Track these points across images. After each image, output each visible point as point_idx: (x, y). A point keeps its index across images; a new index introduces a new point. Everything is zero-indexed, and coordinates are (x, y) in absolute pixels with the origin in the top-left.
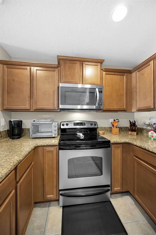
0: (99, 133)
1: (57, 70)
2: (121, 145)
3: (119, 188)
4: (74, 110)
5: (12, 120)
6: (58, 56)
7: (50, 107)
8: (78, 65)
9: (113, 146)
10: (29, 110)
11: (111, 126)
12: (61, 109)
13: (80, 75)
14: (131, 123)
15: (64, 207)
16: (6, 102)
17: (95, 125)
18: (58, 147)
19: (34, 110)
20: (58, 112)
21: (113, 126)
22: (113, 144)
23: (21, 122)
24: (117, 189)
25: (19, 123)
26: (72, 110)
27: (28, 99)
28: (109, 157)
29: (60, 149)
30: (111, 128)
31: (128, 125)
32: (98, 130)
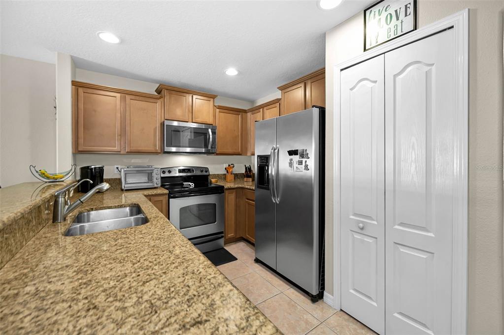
0: (211, 181)
1: (159, 102)
2: (235, 190)
3: (233, 234)
7: (151, 149)
9: (226, 192)
10: (119, 152)
11: (225, 172)
13: (189, 111)
14: (246, 168)
16: (81, 141)
17: (206, 172)
18: (167, 196)
19: (127, 152)
21: (228, 172)
22: (227, 189)
24: (231, 235)
28: (222, 202)
29: (170, 197)
30: (225, 175)
31: (243, 171)
32: (210, 178)
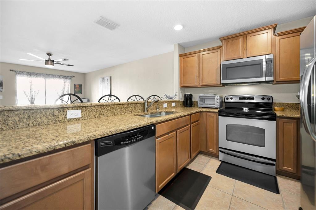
1: (219, 50)
2: (295, 120)
3: (291, 169)
4: (237, 84)
5: (186, 94)
6: (220, 38)
7: (214, 83)
8: (241, 40)
10: (197, 86)
12: (223, 84)
13: (244, 49)
15: (222, 162)
16: (183, 82)
17: (269, 99)
18: (218, 114)
19: (201, 86)
20: (221, 86)
22: (280, 117)
23: (192, 95)
24: (287, 168)
25: (190, 97)
26: (235, 84)
27: (196, 78)
29: (220, 115)
32: (273, 106)
